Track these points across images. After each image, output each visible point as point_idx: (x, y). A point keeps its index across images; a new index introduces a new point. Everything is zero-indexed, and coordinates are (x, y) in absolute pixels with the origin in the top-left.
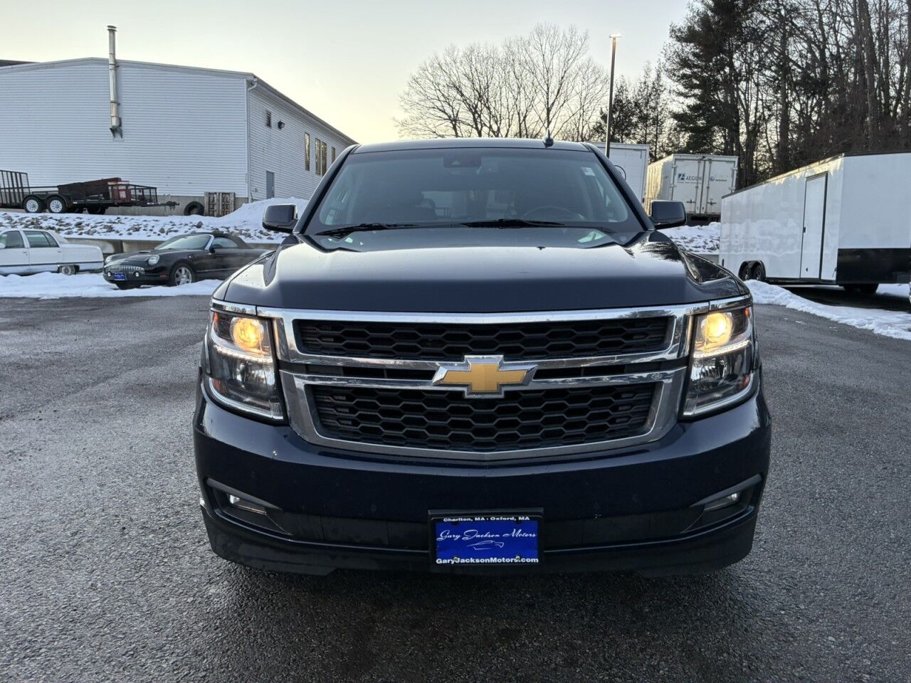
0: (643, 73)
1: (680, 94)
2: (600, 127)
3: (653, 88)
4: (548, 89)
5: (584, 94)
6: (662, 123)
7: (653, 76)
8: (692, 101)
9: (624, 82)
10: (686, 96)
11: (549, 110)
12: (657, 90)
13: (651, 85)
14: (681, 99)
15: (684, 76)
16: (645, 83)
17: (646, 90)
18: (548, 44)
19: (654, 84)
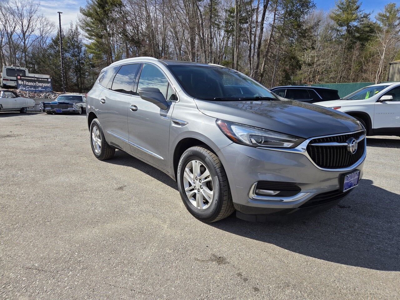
0: (70, 26)
1: (87, 37)
2: (52, 45)
3: (75, 32)
4: (22, 24)
5: (42, 29)
6: (81, 48)
7: (74, 28)
8: (93, 41)
10: (90, 39)
11: (24, 34)
12: (76, 33)
13: (74, 31)
14: (88, 39)
15: (88, 30)
16: (71, 30)
17: (72, 33)
18: (19, 2)
19: (75, 31)
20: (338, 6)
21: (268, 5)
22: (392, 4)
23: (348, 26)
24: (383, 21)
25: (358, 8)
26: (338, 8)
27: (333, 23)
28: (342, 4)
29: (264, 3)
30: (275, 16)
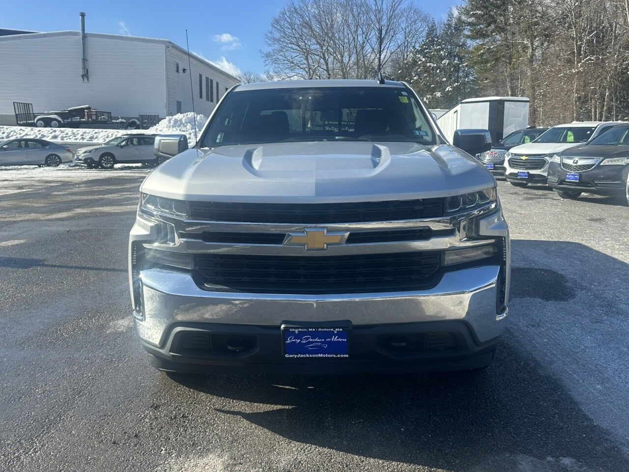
7: (455, 20)
9: (434, 23)
13: (454, 26)
17: (450, 30)
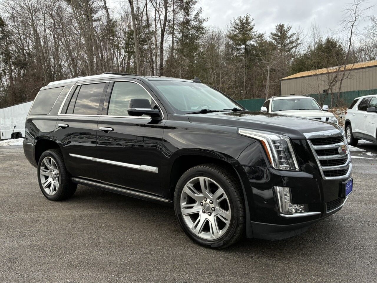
20: (234, 27)
21: (165, 29)
22: (281, 24)
23: (246, 45)
24: (275, 39)
25: (251, 29)
26: (234, 29)
27: (231, 42)
28: (237, 25)
29: (161, 27)
30: (173, 39)
